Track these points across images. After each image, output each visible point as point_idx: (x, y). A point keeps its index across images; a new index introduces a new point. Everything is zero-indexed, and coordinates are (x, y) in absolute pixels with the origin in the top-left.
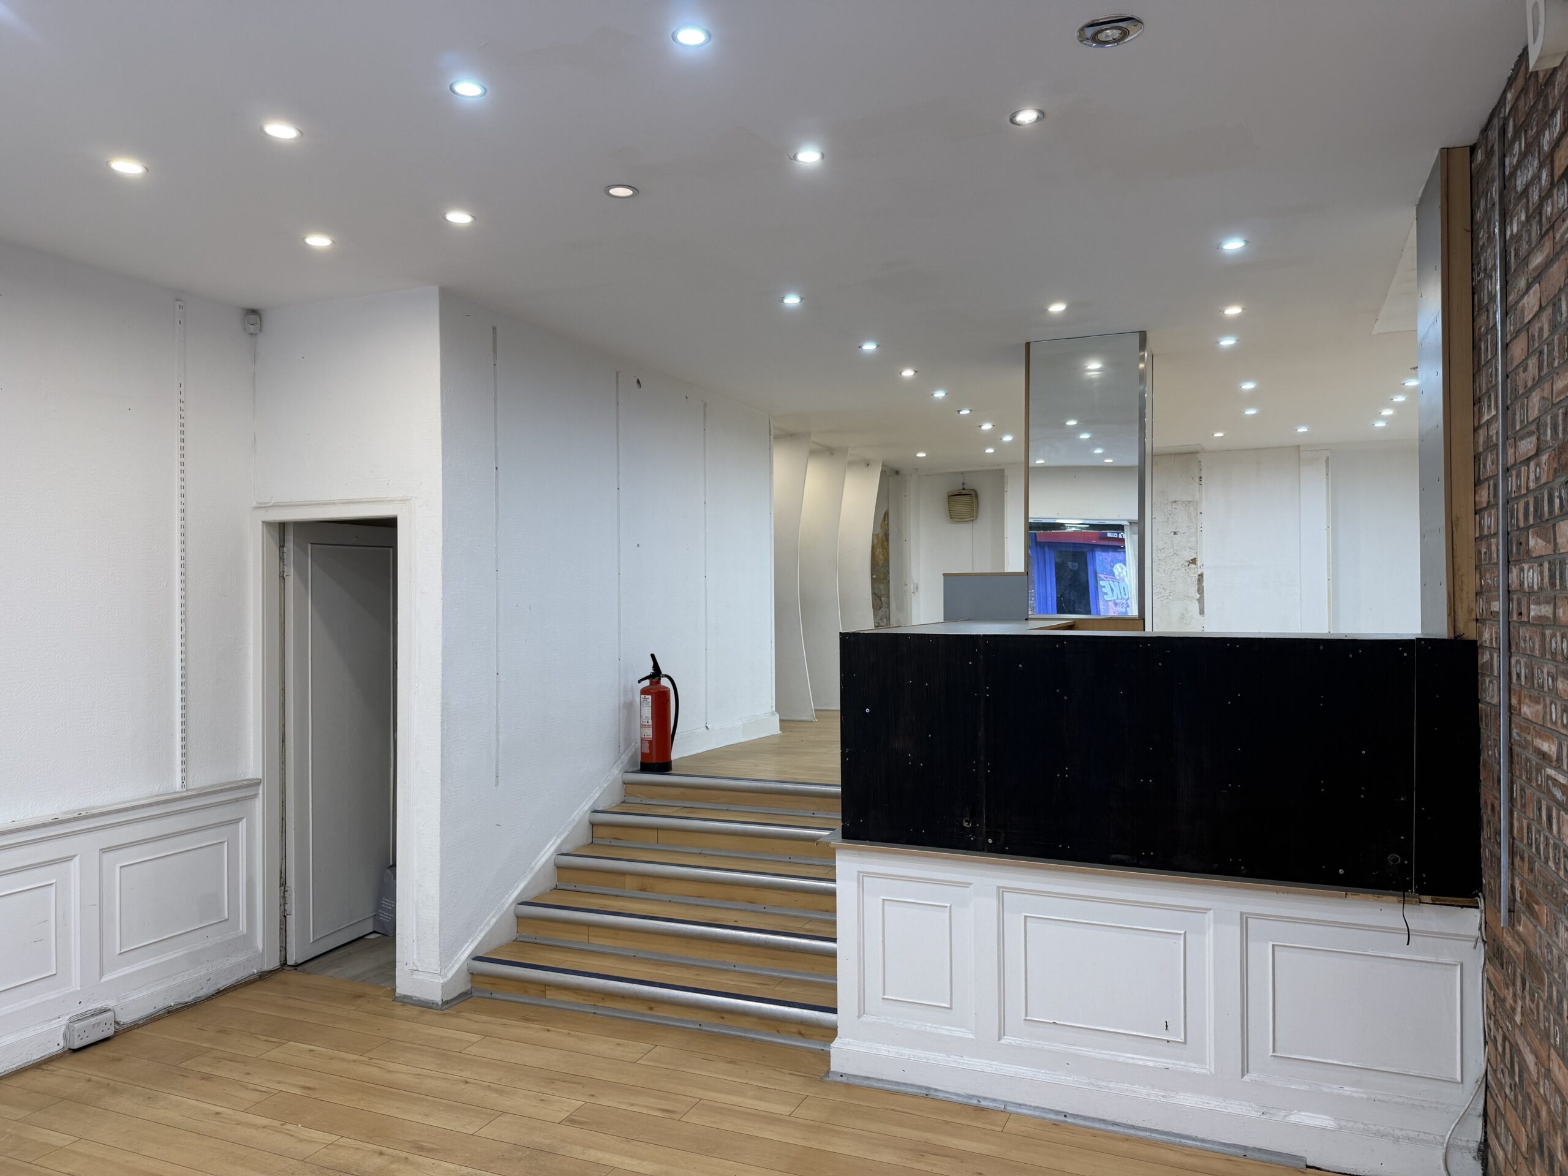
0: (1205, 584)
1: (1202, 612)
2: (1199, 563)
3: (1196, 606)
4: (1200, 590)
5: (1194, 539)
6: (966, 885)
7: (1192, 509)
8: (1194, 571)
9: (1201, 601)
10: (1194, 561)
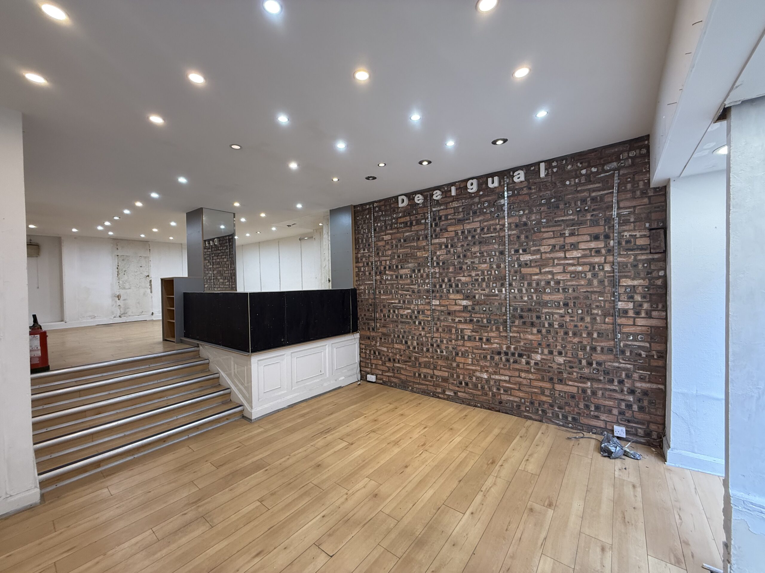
0: (152, 283)
1: (151, 292)
2: (150, 276)
3: (149, 290)
4: (151, 285)
5: (148, 269)
6: (284, 355)
7: (147, 259)
8: (148, 279)
9: (151, 288)
10: (148, 276)
